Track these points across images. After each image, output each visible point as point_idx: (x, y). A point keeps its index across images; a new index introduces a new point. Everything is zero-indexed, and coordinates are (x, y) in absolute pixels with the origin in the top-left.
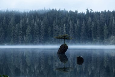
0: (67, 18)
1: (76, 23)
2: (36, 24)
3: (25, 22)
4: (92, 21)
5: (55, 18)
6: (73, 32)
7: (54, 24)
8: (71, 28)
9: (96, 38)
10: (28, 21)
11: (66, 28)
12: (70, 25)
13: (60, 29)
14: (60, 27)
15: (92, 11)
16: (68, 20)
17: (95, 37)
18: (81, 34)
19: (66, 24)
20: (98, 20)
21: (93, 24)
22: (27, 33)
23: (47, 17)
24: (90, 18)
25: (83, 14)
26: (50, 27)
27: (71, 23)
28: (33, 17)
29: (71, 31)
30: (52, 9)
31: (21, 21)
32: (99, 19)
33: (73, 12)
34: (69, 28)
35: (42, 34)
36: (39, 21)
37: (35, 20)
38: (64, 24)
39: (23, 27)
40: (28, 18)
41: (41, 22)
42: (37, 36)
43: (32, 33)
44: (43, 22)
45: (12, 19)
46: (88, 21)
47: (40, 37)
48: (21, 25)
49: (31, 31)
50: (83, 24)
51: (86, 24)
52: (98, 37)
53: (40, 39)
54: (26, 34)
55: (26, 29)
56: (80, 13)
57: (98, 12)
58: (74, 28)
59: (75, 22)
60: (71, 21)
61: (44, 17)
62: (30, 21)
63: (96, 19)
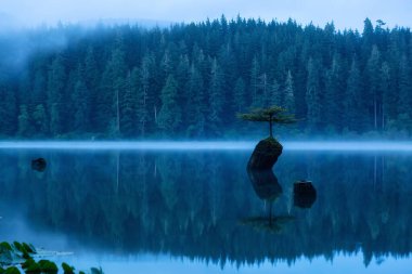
0: (300, 49)
1: (329, 68)
2: (193, 70)
3: (158, 65)
4: (383, 58)
5: (259, 48)
6: (319, 95)
7: (254, 71)
8: (312, 84)
9: (396, 118)
10: (166, 60)
11: (295, 85)
12: (307, 72)
13: (276, 86)
14: (275, 81)
15: (382, 27)
16: (303, 57)
17: (394, 114)
18: (345, 103)
19: (297, 71)
20: (404, 57)
21: (386, 68)
22: (164, 101)
23: (233, 46)
24: (375, 51)
25: (352, 36)
26: (240, 79)
27: (310, 66)
28: (183, 45)
29: (312, 92)
30: (249, 21)
31: (146, 61)
32: (408, 55)
33: (319, 31)
34: (305, 82)
35: (213, 103)
36: (205, 59)
37: (190, 56)
38: (287, 70)
39: (151, 81)
40: (167, 51)
41: (210, 65)
42: (198, 108)
43: (181, 99)
44: (218, 63)
45: (116, 53)
46: (370, 60)
47: (207, 114)
48: (146, 74)
49: (178, 93)
50: (354, 69)
51: (362, 68)
52: (404, 112)
53: (207, 121)
54: (160, 104)
55: (161, 86)
56: (342, 33)
57: (403, 30)
58: (322, 85)
59: (327, 64)
60: (311, 60)
61: (223, 46)
62: (175, 59)
63: (398, 53)
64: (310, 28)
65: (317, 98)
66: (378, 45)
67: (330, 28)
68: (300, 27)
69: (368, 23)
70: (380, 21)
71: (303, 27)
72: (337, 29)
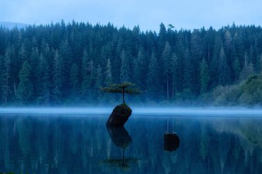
0: (116, 44)
1: (137, 57)
2: (41, 58)
3: (17, 54)
4: (173, 51)
5: (88, 43)
6: (129, 75)
7: (85, 58)
8: (125, 68)
9: (181, 92)
10: (23, 50)
11: (113, 68)
12: (121, 61)
13: (99, 69)
14: (99, 66)
15: (172, 29)
16: (118, 49)
17: (181, 89)
18: (147, 81)
19: (114, 59)
20: (187, 50)
21: (175, 57)
22: (21, 79)
23: (69, 42)
24: (167, 45)
25: (151, 35)
26: (75, 64)
27: (123, 56)
28: (34, 40)
29: (124, 74)
30: (81, 24)
31: (8, 51)
32: (190, 48)
33: (129, 31)
34: (119, 67)
35: (56, 81)
36: (50, 50)
37: (39, 48)
38: (107, 58)
39: (12, 65)
40: (23, 44)
41: (54, 54)
42: (45, 85)
43: (33, 78)
44: (59, 53)
46: (164, 52)
47: (51, 88)
48: (8, 61)
49: (31, 73)
50: (153, 58)
51: (159, 57)
52: (187, 87)
53: (51, 93)
54: (18, 81)
55: (19, 69)
56: (145, 33)
57: (186, 31)
59: (135, 54)
60: (123, 51)
61: (62, 41)
62: (29, 50)
63: (183, 48)
64: (123, 29)
65: (128, 78)
66: (170, 42)
67: (137, 29)
68: (116, 29)
69: (162, 27)
70: (170, 25)
71: (118, 29)
72: (141, 31)
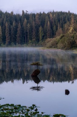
0: (3, 19)
4: (28, 22)
6: (9, 33)
8: (7, 30)
11: (2, 30)
12: (6, 27)
15: (27, 13)
16: (4, 22)
17: (31, 39)
18: (17, 36)
19: (2, 26)
20: (34, 22)
21: (29, 25)
24: (25, 20)
27: (7, 25)
29: (7, 32)
33: (9, 14)
34: (5, 29)
46: (24, 23)
50: (19, 25)
51: (22, 25)
52: (34, 38)
56: (16, 14)
57: (33, 14)
58: (10, 30)
59: (11, 24)
60: (7, 23)
63: (32, 21)
64: (6, 13)
66: (26, 18)
67: (12, 13)
68: (3, 12)
69: (23, 12)
70: (27, 11)
71: (4, 13)
